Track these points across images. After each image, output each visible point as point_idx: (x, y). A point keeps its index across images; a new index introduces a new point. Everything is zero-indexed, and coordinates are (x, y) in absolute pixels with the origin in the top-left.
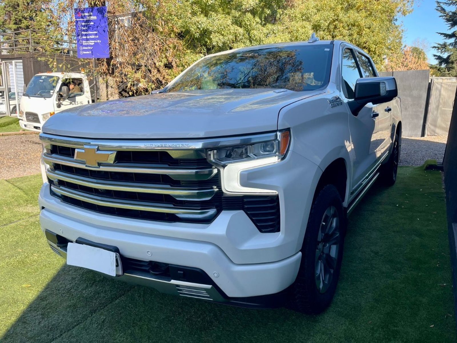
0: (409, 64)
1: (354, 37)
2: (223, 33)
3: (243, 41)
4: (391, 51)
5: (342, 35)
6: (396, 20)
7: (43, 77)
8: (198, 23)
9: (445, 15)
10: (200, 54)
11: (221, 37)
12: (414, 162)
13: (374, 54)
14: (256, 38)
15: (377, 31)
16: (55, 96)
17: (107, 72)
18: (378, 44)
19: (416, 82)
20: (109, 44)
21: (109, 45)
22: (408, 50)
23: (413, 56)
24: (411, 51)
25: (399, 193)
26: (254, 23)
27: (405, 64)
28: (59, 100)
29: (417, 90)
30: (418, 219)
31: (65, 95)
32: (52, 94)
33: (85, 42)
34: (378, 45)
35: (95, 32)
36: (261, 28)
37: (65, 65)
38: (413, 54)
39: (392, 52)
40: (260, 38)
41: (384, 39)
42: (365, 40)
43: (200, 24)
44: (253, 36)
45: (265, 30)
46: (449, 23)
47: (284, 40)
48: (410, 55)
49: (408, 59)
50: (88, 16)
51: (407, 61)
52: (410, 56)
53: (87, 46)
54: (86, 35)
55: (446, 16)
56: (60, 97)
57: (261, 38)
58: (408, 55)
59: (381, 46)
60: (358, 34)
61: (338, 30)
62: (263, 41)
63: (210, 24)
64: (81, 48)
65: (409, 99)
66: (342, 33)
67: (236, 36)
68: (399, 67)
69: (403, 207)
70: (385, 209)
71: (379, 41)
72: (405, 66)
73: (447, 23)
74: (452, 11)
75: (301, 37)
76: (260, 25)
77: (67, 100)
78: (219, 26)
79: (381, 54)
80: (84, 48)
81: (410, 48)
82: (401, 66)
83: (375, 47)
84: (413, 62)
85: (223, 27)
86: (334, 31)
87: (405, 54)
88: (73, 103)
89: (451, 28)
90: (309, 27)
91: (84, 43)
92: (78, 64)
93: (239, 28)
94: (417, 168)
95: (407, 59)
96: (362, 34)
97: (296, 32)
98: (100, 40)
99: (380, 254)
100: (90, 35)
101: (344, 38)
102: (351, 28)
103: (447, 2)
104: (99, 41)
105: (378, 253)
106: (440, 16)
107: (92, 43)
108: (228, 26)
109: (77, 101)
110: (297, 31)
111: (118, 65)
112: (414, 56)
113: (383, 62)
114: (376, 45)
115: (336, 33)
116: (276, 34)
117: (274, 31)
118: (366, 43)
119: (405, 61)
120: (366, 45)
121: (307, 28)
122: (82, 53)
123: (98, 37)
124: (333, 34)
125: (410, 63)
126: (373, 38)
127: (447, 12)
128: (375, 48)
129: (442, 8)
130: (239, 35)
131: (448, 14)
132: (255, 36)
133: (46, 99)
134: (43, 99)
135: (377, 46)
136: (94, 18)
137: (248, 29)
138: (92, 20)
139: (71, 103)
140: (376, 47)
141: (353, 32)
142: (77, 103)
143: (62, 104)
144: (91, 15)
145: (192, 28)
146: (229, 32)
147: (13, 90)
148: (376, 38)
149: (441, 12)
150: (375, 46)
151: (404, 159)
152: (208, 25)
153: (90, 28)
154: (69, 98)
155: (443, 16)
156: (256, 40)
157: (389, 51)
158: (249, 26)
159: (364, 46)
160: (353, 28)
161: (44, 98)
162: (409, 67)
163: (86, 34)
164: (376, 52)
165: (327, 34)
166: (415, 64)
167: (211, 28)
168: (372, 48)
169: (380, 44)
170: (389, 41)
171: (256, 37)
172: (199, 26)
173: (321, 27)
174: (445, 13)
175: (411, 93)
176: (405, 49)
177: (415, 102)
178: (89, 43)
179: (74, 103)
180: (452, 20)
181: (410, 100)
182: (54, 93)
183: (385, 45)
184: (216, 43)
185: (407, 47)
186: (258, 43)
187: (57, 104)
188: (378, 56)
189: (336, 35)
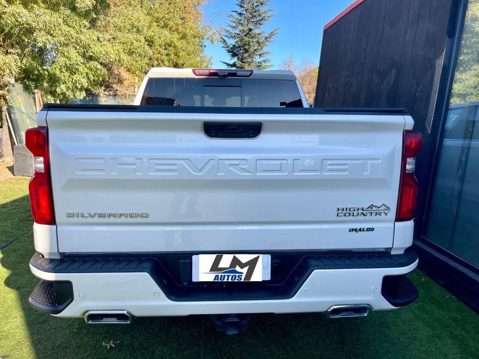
2: (52, 32)
6: (205, 46)
9: (227, 46)
40: (88, 45)
46: (230, 54)
47: (116, 51)
55: (227, 48)
63: (33, 19)
73: (229, 54)
74: (233, 44)
78: (47, 23)
85: (53, 26)
89: (232, 59)
90: (144, 41)
103: (227, 35)
106: (223, 47)
108: (60, 24)
116: (101, 42)
117: (100, 39)
126: (189, 61)
127: (228, 44)
129: (224, 40)
131: (229, 46)
141: (170, 52)
146: (60, 33)
149: (224, 44)
152: (30, 20)
155: (225, 47)
160: (169, 48)
173: (154, 43)
174: (227, 45)
180: (232, 52)
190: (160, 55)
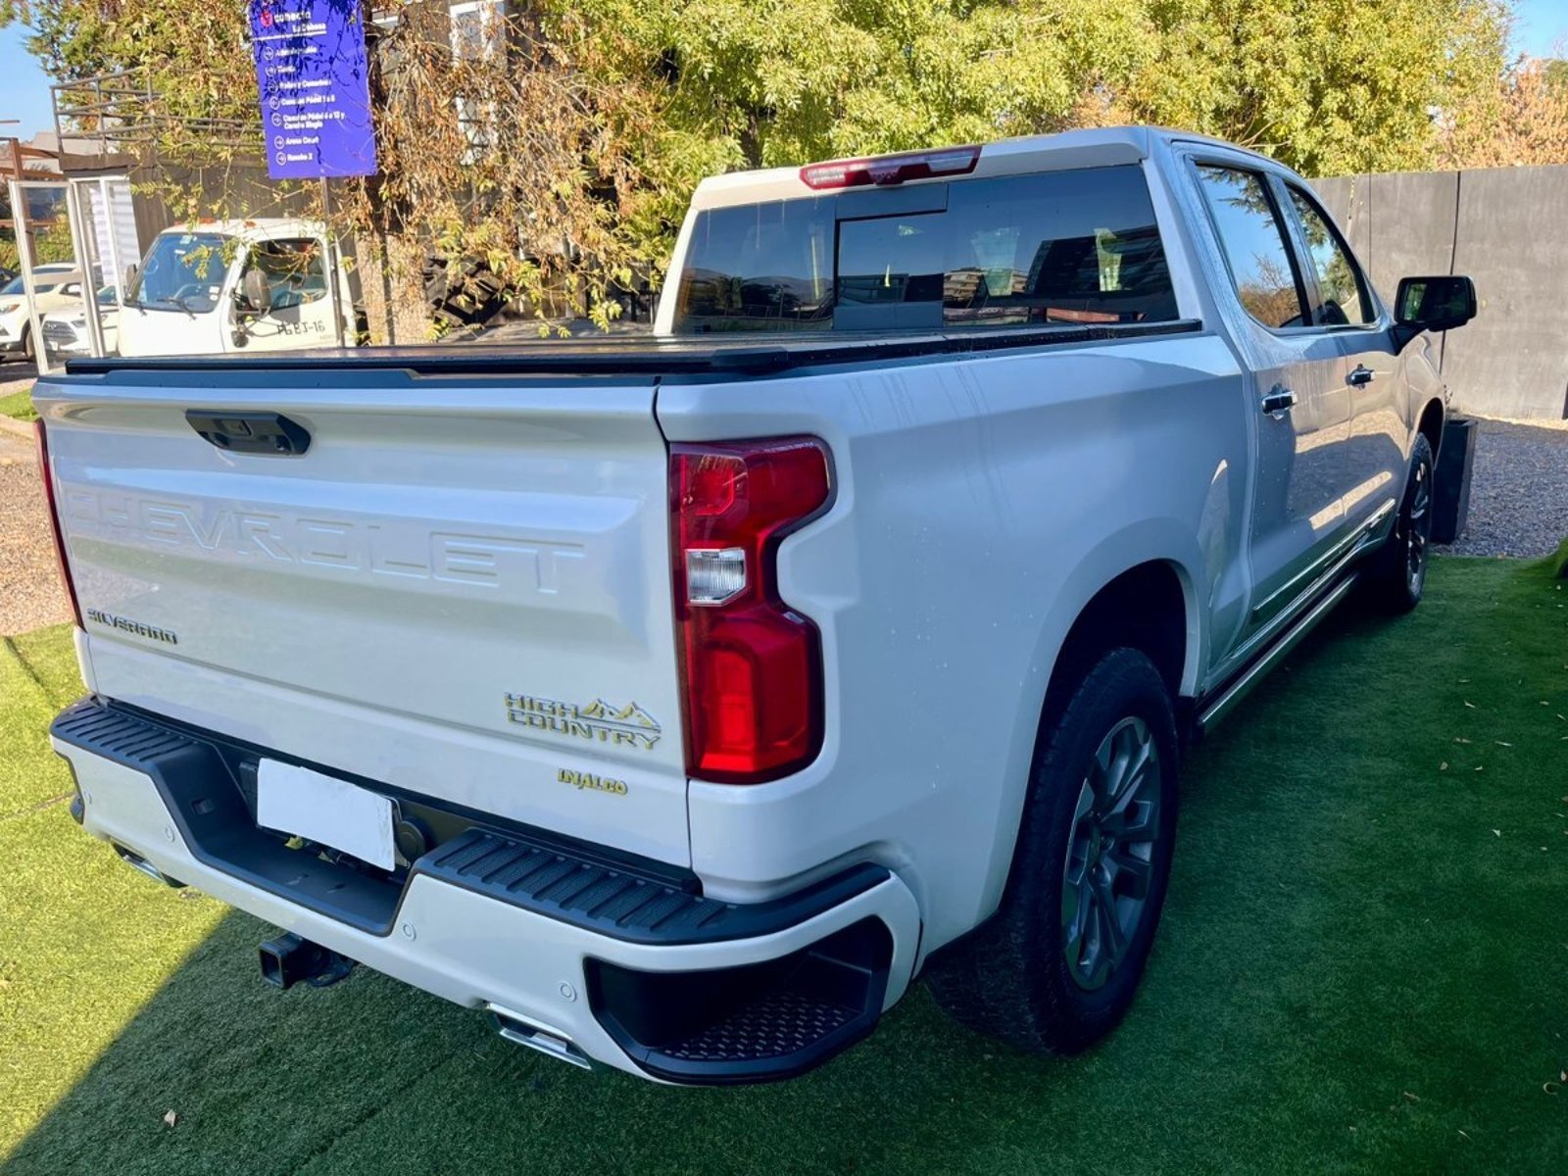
0: (1534, 124)
1: (1317, 39)
2: (801, 56)
3: (881, 83)
4: (1457, 88)
5: (1271, 32)
7: (186, 240)
8: (709, 23)
10: (726, 137)
11: (795, 72)
12: (1522, 539)
13: (1391, 100)
14: (933, 67)
15: (1405, 14)
16: (225, 305)
17: (371, 227)
18: (1406, 63)
19: (1546, 209)
20: (375, 125)
21: (372, 128)
22: (1533, 71)
23: (1551, 95)
24: (1543, 75)
25: (1438, 697)
26: (924, 8)
27: (1520, 124)
28: (241, 320)
29: (1549, 242)
30: (1498, 833)
31: (258, 301)
32: (213, 298)
33: (290, 119)
34: (1406, 69)
35: (325, 83)
36: (954, 26)
37: (229, 204)
38: (1551, 85)
39: (1462, 91)
40: (949, 67)
41: (1430, 45)
42: (1356, 49)
43: (714, 26)
44: (922, 57)
45: (968, 33)
47: (1039, 67)
48: (1537, 92)
49: (1532, 105)
50: (299, 23)
51: (1526, 112)
52: (1540, 95)
53: (297, 133)
54: (294, 93)
56: (244, 307)
57: (952, 67)
58: (1533, 89)
59: (1417, 70)
60: (1331, 30)
61: (1257, 14)
62: (960, 74)
63: (755, 26)
64: (280, 142)
65: (1521, 275)
66: (1270, 25)
67: (853, 66)
68: (1498, 136)
69: (1444, 766)
70: (1368, 778)
71: (1413, 55)
72: (1520, 134)
75: (1102, 55)
76: (948, 16)
77: (268, 318)
78: (787, 30)
79: (1418, 102)
80: (289, 142)
81: (1539, 67)
82: (1506, 134)
83: (1395, 76)
84: (1549, 116)
85: (801, 35)
86: (1240, 17)
87: (1520, 90)
88: (288, 328)
90: (1132, 14)
91: (292, 122)
92: (273, 200)
93: (861, 34)
94: (1526, 571)
95: (1526, 105)
96: (1345, 26)
97: (1084, 34)
98: (341, 111)
99: (1313, 1015)
100: (306, 91)
101: (1279, 43)
102: (1306, 6)
104: (337, 115)
105: (1304, 1010)
107: (314, 121)
108: (821, 29)
109: (303, 318)
110: (1090, 31)
111: (414, 197)
112: (1555, 93)
113: (1427, 129)
114: (1400, 69)
115: (1251, 25)
116: (1011, 44)
117: (1006, 35)
118: (1360, 62)
119: (1520, 113)
120: (1362, 69)
121: (1124, 21)
122: (283, 159)
123: (333, 98)
124: (1235, 31)
125: (1539, 120)
126: (1387, 44)
128: (1397, 81)
130: (861, 62)
132: (929, 59)
133: (194, 318)
134: (184, 316)
135: (1402, 74)
136: (316, 29)
137: (905, 33)
138: (311, 38)
139: (282, 329)
140: (1398, 77)
141: (1311, 21)
142: (302, 327)
143: (252, 334)
144: (305, 21)
145: (686, 45)
146: (822, 54)
147: (110, 277)
148: (1400, 42)
150: (1394, 73)
151: (1484, 524)
152: (748, 29)
153: (308, 63)
154: (275, 308)
156: (933, 73)
157: (1448, 88)
158: (907, 22)
159: (1353, 72)
161: (190, 313)
162: (1533, 135)
163: (292, 90)
164: (1398, 96)
165: (1213, 29)
166: (1558, 122)
167: (756, 39)
168: (1383, 78)
169: (1414, 63)
170: (1448, 53)
171: (932, 62)
172: (713, 37)
173: (1180, 12)
175: (1528, 251)
176: (1521, 69)
177: (1542, 287)
178: (304, 122)
179: (290, 327)
181: (1523, 279)
182: (222, 296)
183: (1433, 66)
184: (776, 96)
185: (1528, 61)
186: (941, 83)
187: (233, 333)
188: (1409, 106)
189: (1249, 33)
190: (1271, 37)
